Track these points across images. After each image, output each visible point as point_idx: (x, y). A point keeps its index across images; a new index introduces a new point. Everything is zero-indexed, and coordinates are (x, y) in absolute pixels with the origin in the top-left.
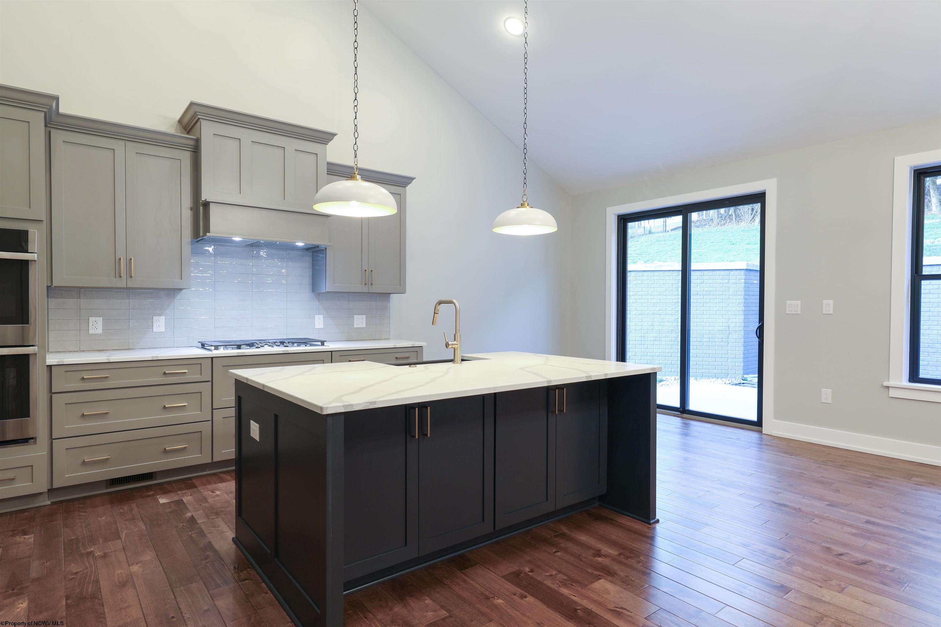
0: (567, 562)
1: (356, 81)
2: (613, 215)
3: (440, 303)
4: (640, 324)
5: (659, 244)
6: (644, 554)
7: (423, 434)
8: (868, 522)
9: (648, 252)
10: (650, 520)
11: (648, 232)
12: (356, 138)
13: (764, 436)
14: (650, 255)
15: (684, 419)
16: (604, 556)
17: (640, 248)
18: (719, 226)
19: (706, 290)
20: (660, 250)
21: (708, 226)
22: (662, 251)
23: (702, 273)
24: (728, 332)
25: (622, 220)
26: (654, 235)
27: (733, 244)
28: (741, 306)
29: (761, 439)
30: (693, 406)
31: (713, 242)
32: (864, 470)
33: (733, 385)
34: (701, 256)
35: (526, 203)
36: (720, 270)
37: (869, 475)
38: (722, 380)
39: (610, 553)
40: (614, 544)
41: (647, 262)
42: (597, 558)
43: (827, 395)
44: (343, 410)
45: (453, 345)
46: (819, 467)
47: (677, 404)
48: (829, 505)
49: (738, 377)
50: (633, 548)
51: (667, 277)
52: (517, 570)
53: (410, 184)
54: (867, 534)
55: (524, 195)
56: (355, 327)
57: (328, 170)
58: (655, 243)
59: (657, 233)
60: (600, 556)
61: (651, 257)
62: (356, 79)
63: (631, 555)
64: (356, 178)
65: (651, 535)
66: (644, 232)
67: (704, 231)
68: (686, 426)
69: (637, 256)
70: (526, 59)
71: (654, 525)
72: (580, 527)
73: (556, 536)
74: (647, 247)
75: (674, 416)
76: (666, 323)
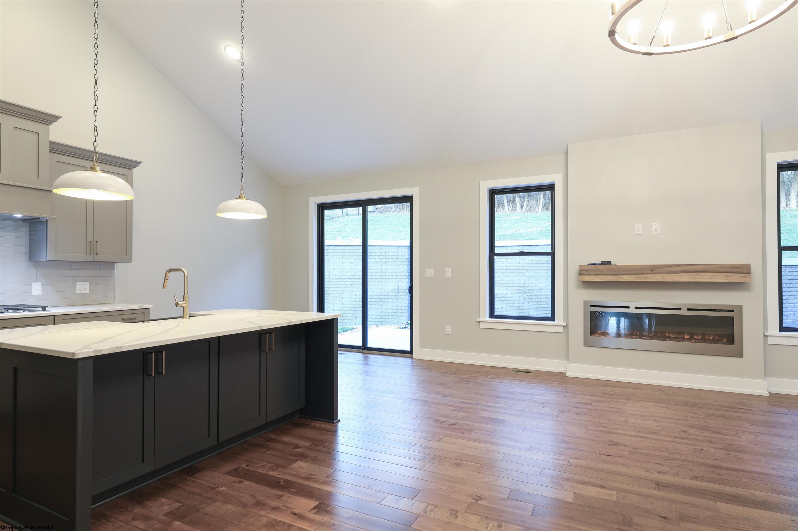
0: (274, 455)
1: (96, 90)
2: (314, 204)
3: (170, 271)
4: (337, 286)
5: (353, 225)
6: (328, 442)
7: (159, 372)
8: (462, 402)
9: (345, 230)
10: (334, 420)
11: (345, 214)
12: (96, 137)
13: (414, 360)
14: (346, 232)
15: (365, 354)
16: (300, 447)
17: (339, 226)
18: (396, 212)
19: (383, 261)
20: (353, 229)
21: (388, 212)
22: (355, 229)
23: (380, 248)
24: (398, 291)
25: (320, 207)
26: (350, 217)
27: (404, 227)
28: (406, 272)
29: (412, 362)
30: (370, 344)
31: (390, 225)
32: (466, 374)
33: (401, 328)
34: (382, 234)
35: (243, 196)
36: (392, 246)
37: (468, 376)
38: (394, 326)
39: (306, 445)
40: (308, 439)
41: (343, 238)
42: (296, 450)
43: (448, 329)
44: (93, 355)
45: (182, 304)
46: (442, 375)
47: (360, 344)
48: (443, 396)
49: (404, 323)
50: (321, 439)
51: (356, 250)
52: (237, 468)
53: (137, 167)
54: (459, 409)
55: (241, 190)
56: (77, 293)
57: (50, 148)
58: (350, 223)
59: (352, 215)
60: (298, 448)
61: (347, 234)
62: (96, 89)
63: (319, 444)
64: (96, 169)
65: (334, 430)
66: (343, 214)
67: (385, 216)
68: (366, 358)
69: (336, 233)
70: (242, 89)
71: (336, 424)
72: (285, 433)
73: (267, 442)
74: (345, 226)
75: (358, 352)
76: (356, 285)
